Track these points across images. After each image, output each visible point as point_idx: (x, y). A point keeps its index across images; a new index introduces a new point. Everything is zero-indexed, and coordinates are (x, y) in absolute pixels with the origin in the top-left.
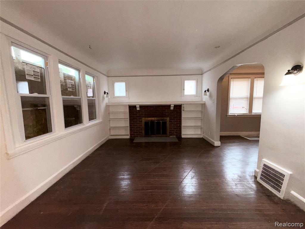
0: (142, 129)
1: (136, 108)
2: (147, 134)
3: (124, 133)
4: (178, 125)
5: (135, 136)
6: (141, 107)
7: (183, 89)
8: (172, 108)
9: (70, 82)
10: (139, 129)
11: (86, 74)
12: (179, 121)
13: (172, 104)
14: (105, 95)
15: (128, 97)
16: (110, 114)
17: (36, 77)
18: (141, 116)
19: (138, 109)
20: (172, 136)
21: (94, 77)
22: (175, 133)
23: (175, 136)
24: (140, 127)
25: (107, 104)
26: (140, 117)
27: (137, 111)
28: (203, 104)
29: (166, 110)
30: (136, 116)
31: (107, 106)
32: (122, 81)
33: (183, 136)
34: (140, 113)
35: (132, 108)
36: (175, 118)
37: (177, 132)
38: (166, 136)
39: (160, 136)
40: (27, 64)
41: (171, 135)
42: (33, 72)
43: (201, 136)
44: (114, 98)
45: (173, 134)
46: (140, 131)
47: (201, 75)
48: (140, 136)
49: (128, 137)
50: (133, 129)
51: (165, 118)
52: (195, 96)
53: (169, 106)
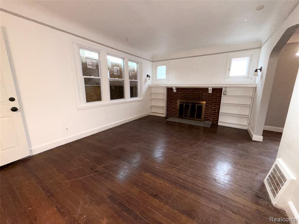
0: (177, 110)
1: (173, 90)
2: (181, 116)
3: (162, 112)
4: (216, 111)
5: (171, 116)
6: (178, 89)
7: (228, 69)
8: (210, 92)
9: (116, 68)
10: (175, 110)
11: (129, 61)
12: (218, 107)
13: (210, 87)
14: (148, 78)
15: (167, 79)
16: (153, 94)
17: (93, 66)
18: (178, 98)
19: (175, 91)
20: (207, 122)
21: (137, 63)
22: (211, 119)
23: (211, 122)
24: (175, 108)
25: (150, 86)
26: (176, 98)
27: (173, 93)
28: (254, 88)
29: (204, 93)
30: (173, 98)
31: (150, 88)
32: (163, 65)
33: (219, 124)
34: (176, 95)
35: (169, 90)
36: (214, 102)
37: (214, 118)
38: (200, 121)
39: (194, 120)
40: (88, 58)
41: (207, 120)
42: (91, 63)
43: (246, 128)
44: (156, 80)
45: (209, 120)
46: (175, 112)
47: (259, 49)
48: (174, 117)
49: (164, 116)
50: (170, 109)
51: (201, 102)
52: (245, 78)
53: (207, 89)
